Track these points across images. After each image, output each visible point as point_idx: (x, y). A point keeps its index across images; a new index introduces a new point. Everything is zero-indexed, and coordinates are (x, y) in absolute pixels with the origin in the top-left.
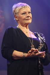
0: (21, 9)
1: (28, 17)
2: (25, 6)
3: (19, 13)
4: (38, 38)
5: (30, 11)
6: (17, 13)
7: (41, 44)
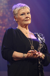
0: (20, 10)
1: (27, 18)
2: (24, 7)
3: (18, 14)
4: (38, 39)
5: (29, 12)
6: (16, 14)
7: (40, 45)
